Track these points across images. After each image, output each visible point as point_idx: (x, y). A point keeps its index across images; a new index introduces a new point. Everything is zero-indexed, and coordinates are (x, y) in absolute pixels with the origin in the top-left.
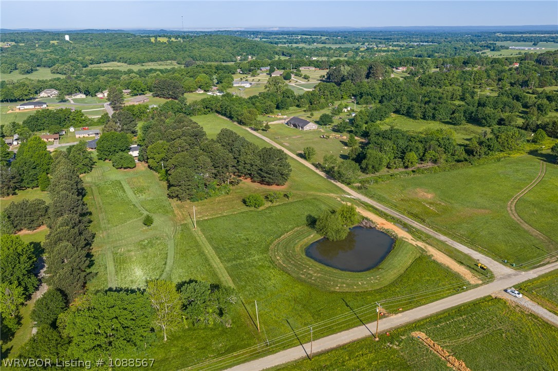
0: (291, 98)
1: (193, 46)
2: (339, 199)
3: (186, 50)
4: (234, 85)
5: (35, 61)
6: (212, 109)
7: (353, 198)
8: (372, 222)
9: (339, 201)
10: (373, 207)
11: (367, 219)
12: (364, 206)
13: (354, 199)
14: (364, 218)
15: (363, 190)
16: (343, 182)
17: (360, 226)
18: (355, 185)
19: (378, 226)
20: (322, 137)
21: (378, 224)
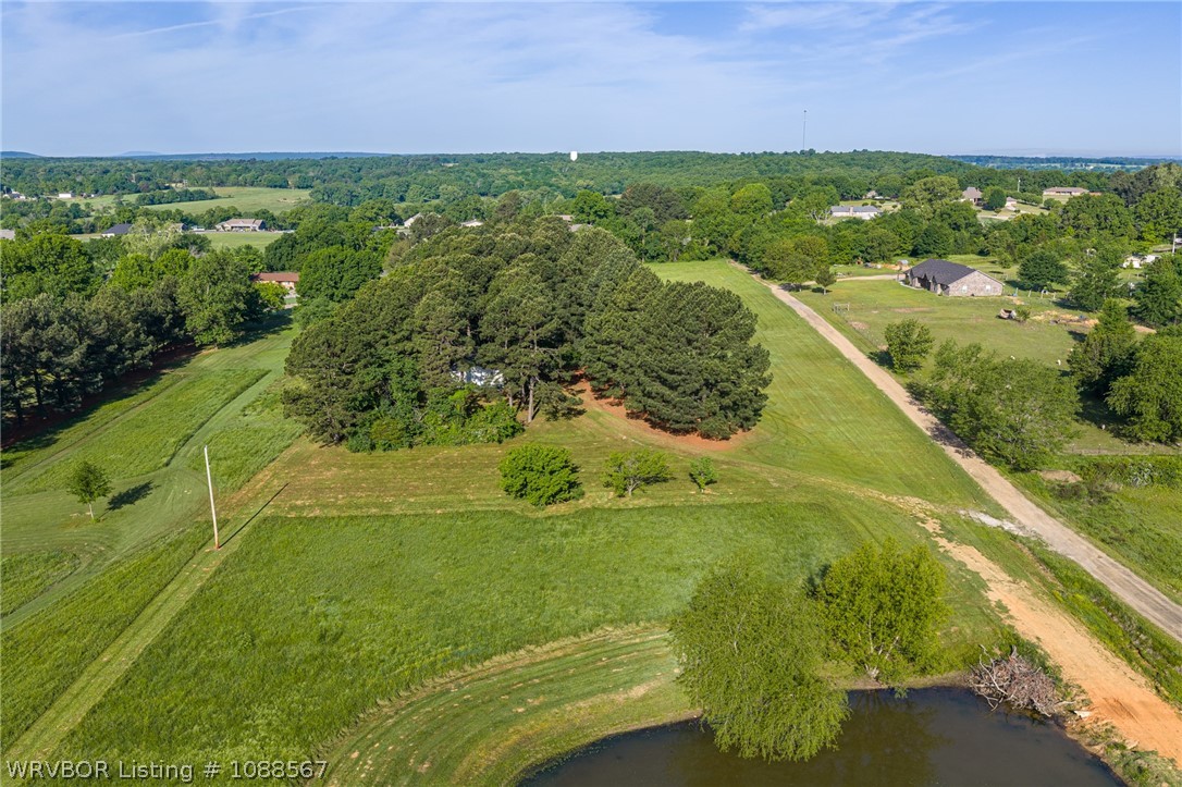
0: (963, 231)
1: (806, 164)
2: (932, 526)
3: (787, 171)
4: (834, 214)
5: (478, 184)
6: (720, 248)
7: (1008, 533)
8: (1056, 681)
9: (928, 536)
10: (1099, 594)
11: (1030, 652)
12: (1050, 577)
13: (1014, 538)
14: (1016, 645)
15: (1083, 506)
16: (996, 458)
17: (970, 691)
18: (1050, 476)
19: (1084, 714)
20: (1006, 315)
21: (1087, 704)
